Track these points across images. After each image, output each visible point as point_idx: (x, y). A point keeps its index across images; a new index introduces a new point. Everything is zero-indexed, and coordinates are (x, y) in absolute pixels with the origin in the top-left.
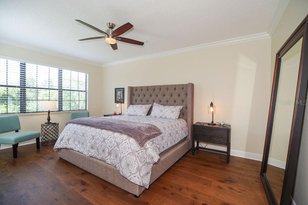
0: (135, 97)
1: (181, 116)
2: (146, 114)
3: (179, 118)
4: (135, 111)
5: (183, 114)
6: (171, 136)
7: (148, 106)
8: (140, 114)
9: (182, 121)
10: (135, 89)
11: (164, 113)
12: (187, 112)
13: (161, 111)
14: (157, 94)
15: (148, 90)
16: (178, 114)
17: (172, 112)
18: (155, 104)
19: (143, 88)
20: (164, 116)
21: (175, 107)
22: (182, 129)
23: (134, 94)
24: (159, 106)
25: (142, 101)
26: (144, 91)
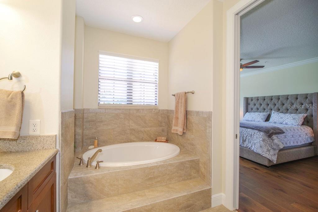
0: (251, 106)
1: (305, 123)
2: (264, 120)
3: (302, 125)
4: (253, 118)
5: (308, 122)
6: (293, 137)
7: (266, 114)
8: (259, 120)
9: (306, 128)
10: (251, 99)
11: (284, 120)
12: (313, 120)
13: (281, 118)
14: (275, 103)
15: (265, 100)
16: (301, 121)
17: (294, 119)
18: (273, 111)
19: (259, 98)
20: (284, 122)
21: (297, 115)
22: (306, 134)
23: (250, 103)
24: (278, 114)
25: (258, 109)
26: (261, 101)
